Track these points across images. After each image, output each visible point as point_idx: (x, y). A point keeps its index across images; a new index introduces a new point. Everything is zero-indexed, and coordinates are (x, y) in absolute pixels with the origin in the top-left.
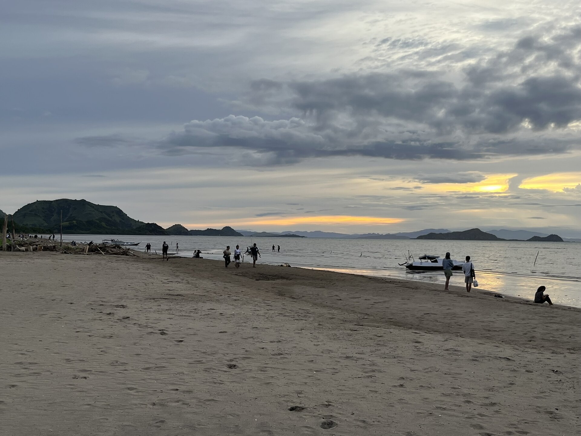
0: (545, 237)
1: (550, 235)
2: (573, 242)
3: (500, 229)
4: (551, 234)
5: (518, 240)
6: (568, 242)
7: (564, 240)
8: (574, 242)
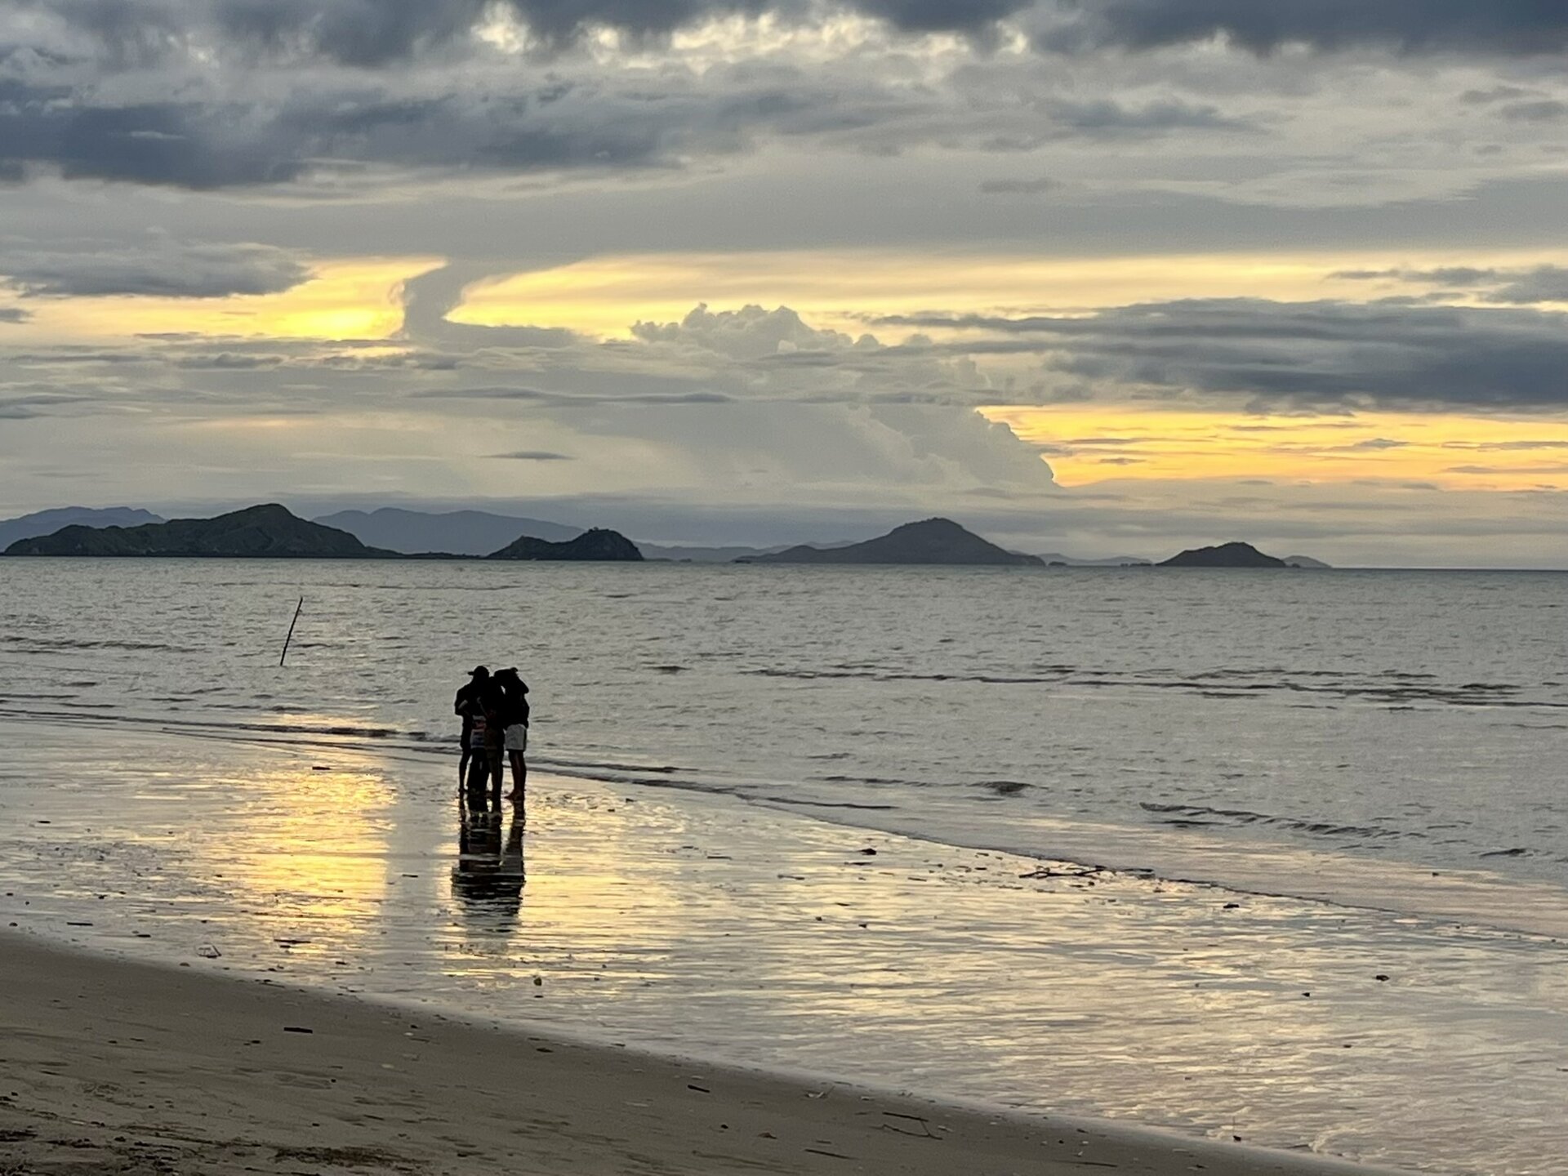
0: (565, 540)
1: (586, 530)
2: (683, 561)
3: (377, 509)
4: (592, 528)
5: (455, 553)
6: (665, 559)
7: (644, 554)
8: (689, 561)
